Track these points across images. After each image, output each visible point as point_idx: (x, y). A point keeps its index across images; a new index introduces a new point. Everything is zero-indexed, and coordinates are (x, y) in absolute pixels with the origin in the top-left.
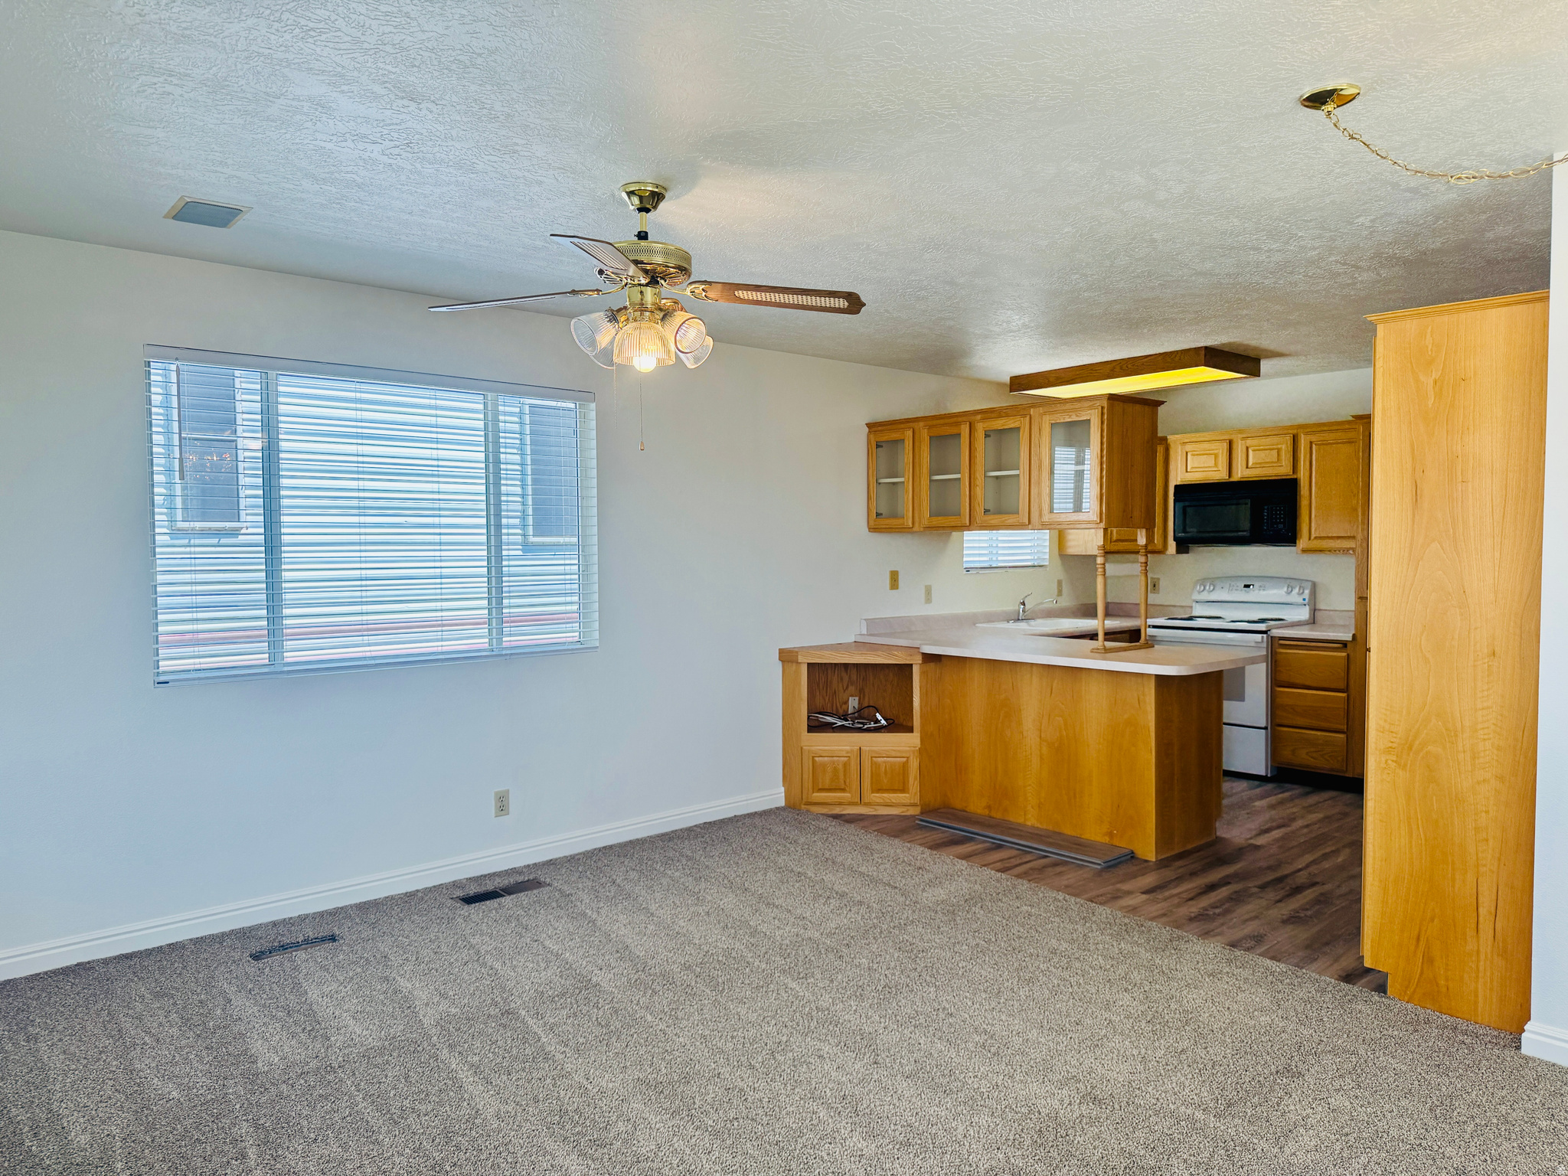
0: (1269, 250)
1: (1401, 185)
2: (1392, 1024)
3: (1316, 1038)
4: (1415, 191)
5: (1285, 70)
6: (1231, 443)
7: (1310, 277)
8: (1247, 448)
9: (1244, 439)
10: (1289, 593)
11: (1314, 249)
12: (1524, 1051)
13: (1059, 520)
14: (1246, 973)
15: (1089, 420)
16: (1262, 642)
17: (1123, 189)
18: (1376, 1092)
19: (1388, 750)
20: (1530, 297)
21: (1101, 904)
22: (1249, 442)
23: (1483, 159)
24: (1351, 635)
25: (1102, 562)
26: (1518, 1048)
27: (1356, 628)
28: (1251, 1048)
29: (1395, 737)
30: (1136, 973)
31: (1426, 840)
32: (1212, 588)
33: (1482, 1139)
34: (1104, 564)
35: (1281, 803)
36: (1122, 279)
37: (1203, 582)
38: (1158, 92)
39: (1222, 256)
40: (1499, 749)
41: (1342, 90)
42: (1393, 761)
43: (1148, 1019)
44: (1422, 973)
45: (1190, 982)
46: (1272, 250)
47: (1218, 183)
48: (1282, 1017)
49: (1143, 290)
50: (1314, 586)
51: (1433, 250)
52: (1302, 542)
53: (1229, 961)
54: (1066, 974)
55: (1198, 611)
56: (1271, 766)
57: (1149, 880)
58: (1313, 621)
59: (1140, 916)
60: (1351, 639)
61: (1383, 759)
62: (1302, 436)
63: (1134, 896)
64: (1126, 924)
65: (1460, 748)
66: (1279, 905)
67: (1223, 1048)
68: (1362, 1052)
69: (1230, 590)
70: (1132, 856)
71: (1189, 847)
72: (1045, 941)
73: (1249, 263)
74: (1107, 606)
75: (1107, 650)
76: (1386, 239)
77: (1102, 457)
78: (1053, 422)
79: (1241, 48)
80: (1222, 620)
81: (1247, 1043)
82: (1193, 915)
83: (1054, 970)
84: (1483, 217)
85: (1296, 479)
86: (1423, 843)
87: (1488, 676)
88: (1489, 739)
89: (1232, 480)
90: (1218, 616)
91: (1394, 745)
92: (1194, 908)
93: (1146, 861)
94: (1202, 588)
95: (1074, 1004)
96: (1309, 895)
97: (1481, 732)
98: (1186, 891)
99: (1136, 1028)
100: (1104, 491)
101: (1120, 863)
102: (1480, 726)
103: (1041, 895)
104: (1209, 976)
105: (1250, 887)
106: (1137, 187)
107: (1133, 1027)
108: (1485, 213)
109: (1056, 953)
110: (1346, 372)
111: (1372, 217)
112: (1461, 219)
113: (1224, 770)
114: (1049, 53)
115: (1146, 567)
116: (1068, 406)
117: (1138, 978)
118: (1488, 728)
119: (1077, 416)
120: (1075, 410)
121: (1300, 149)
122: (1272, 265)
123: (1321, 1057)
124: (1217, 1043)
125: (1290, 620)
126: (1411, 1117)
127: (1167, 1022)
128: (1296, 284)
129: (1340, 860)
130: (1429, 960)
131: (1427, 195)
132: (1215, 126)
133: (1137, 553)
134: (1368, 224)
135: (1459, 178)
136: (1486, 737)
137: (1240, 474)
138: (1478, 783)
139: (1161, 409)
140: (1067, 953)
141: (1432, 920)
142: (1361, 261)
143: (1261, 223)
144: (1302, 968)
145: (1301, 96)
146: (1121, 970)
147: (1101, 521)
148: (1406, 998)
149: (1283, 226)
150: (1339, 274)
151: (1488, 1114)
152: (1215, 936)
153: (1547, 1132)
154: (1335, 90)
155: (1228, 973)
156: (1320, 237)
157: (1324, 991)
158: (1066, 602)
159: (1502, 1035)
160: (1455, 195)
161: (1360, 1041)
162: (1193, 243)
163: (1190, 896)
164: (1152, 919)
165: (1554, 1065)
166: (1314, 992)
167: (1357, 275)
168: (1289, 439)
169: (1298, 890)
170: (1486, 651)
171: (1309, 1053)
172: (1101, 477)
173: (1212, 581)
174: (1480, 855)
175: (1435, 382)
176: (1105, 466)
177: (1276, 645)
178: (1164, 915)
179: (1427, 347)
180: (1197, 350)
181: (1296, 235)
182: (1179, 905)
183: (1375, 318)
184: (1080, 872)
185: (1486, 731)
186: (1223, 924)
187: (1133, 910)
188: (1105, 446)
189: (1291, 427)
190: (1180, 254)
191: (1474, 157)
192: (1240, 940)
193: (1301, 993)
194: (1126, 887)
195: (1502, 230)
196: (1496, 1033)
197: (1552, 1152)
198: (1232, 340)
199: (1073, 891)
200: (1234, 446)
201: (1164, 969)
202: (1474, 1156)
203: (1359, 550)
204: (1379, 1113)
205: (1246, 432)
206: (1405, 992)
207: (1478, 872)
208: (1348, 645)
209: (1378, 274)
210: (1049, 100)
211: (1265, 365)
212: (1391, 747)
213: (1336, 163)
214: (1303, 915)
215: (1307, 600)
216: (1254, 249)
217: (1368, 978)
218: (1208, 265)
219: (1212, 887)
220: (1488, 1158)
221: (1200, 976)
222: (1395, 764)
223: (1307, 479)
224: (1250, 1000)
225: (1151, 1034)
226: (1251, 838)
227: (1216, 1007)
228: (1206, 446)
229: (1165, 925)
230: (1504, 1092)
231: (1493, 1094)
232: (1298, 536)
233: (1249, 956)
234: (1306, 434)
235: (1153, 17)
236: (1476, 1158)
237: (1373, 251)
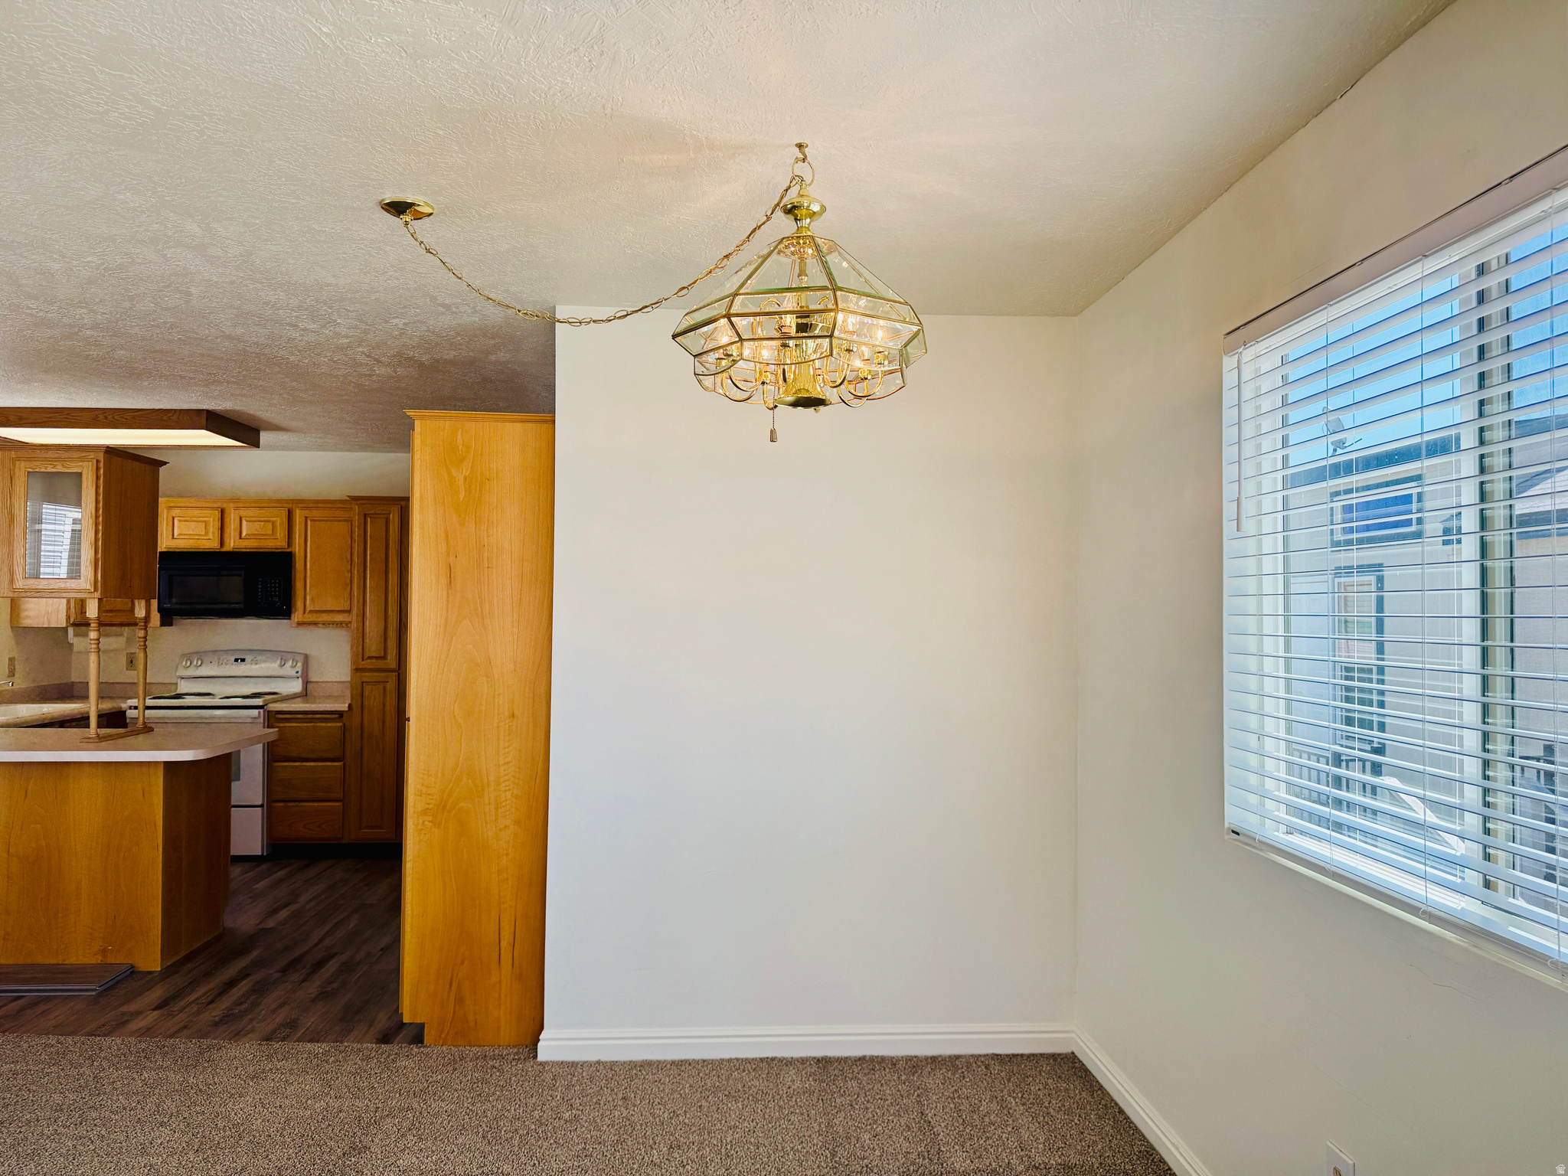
0: (305, 330)
1: (438, 300)
2: (435, 1070)
3: (372, 1108)
4: (447, 307)
5: (377, 172)
6: (223, 512)
7: (334, 362)
8: (241, 518)
9: (237, 508)
10: (282, 666)
11: (347, 337)
12: (541, 1057)
13: (38, 587)
14: (288, 1065)
15: (81, 474)
16: (259, 716)
17: (174, 233)
18: (436, 1138)
19: (424, 812)
20: (539, 418)
21: (105, 1035)
22: (243, 513)
23: (506, 296)
24: (347, 705)
25: (96, 637)
26: (535, 1057)
27: (352, 699)
28: (312, 1140)
29: (432, 799)
30: (169, 1102)
31: (457, 890)
32: (200, 662)
33: (528, 1147)
34: (98, 640)
35: (282, 880)
36: (138, 325)
37: (188, 657)
38: (248, 150)
39: (257, 325)
40: (516, 797)
41: (419, 205)
42: (429, 821)
43: (196, 1148)
44: (454, 1013)
45: (233, 1091)
46: (307, 330)
47: (277, 255)
48: (336, 1097)
49: (158, 341)
50: (306, 658)
51: (445, 360)
52: (297, 616)
53: (269, 1057)
54: (82, 1131)
55: (184, 687)
56: (267, 844)
57: (156, 994)
58: (305, 695)
59: (157, 1037)
60: (347, 709)
61: (421, 821)
62: (298, 511)
63: (144, 1015)
64: (143, 1051)
65: (487, 802)
66: (304, 984)
67: (285, 1150)
68: (415, 1105)
69: (220, 664)
70: (132, 972)
71: (196, 945)
72: (44, 1100)
73: (281, 337)
74: (101, 685)
75: (101, 739)
76: (411, 343)
77: (97, 517)
78: (30, 470)
79: (344, 139)
80: (211, 697)
81: (308, 1136)
82: (217, 1019)
83: (63, 1130)
84: (492, 342)
85: (291, 553)
86: (455, 893)
87: (509, 735)
88: (509, 790)
89: (225, 549)
90: (208, 691)
91: (431, 806)
92: (217, 1011)
93: (150, 973)
94: (189, 663)
95: (100, 1162)
96: (332, 967)
97: (503, 784)
98: (203, 995)
99: (184, 1163)
100: (100, 556)
101: (118, 982)
102: (502, 780)
103: (26, 1046)
104: (252, 1080)
105: (271, 974)
106: (191, 236)
107: (180, 1163)
108: (494, 338)
109: (62, 1110)
110: (340, 454)
111: (406, 321)
112: (476, 339)
113: (233, 856)
114: (141, 70)
115: (145, 641)
116: (50, 454)
117: (173, 1107)
118: (508, 780)
119: (64, 467)
120: (59, 460)
121: (366, 246)
122: (303, 344)
123: (381, 1124)
124: (277, 1147)
125: (285, 694)
126: (469, 1150)
127: (219, 1143)
128: (319, 366)
129: (351, 925)
130: (460, 1000)
131: (456, 313)
132: (294, 201)
133: (136, 624)
134: (401, 326)
135: (526, 313)
136: (507, 788)
137: (232, 544)
138: (501, 830)
139: (161, 469)
140: (76, 1104)
141: (463, 963)
142: (384, 356)
143: (306, 303)
144: (341, 1042)
145: (383, 200)
146: (150, 1106)
147: (96, 590)
148: (441, 1042)
149: (325, 310)
150: (361, 364)
151: (527, 1123)
152: (245, 1035)
153: (571, 1121)
154: (413, 204)
155: (271, 1069)
156: (356, 328)
157: (368, 1058)
158: (20, 683)
159: (521, 1050)
160: (477, 319)
161: (412, 1095)
162: (231, 306)
163: (210, 999)
164: (171, 1036)
165: (562, 1062)
166: (360, 1062)
167: (376, 368)
168: (284, 513)
169: (319, 965)
170: (507, 713)
171: (369, 1125)
172: (96, 540)
173: (200, 655)
174: (502, 894)
175: (465, 479)
176: (100, 528)
177: (272, 718)
178: (185, 1027)
179: (458, 447)
180: (199, 411)
181: (335, 321)
182: (199, 1013)
183: (413, 414)
184: (71, 1005)
185: (507, 783)
186: (252, 1020)
187: (147, 1032)
188: (101, 505)
189: (288, 501)
190: (213, 313)
191: (500, 292)
192: (274, 1031)
193: (349, 1067)
194: (133, 1007)
195: (502, 356)
196: (515, 1050)
197: (578, 1137)
198: (237, 408)
199: (62, 1029)
200: (226, 515)
201: (201, 1087)
202: (525, 1165)
203: (354, 625)
204: (443, 1157)
205: (239, 501)
206: (440, 1036)
207: (500, 910)
208: (345, 715)
209: (395, 371)
210: (120, 118)
211: (264, 437)
212: (428, 809)
213: (392, 266)
214: (330, 989)
215: (300, 673)
216: (291, 325)
217: (403, 1033)
218: (240, 331)
219: (231, 984)
220: (536, 1162)
221: (242, 1082)
222: (431, 824)
223: (302, 554)
224: (300, 1090)
225: (203, 1164)
226: (259, 924)
227: (267, 1109)
228: (196, 512)
229: (190, 1037)
230: (534, 1099)
231: (526, 1104)
232: (294, 610)
233: (288, 1046)
234: (302, 509)
235: (270, 79)
236: (527, 1165)
237: (397, 350)
